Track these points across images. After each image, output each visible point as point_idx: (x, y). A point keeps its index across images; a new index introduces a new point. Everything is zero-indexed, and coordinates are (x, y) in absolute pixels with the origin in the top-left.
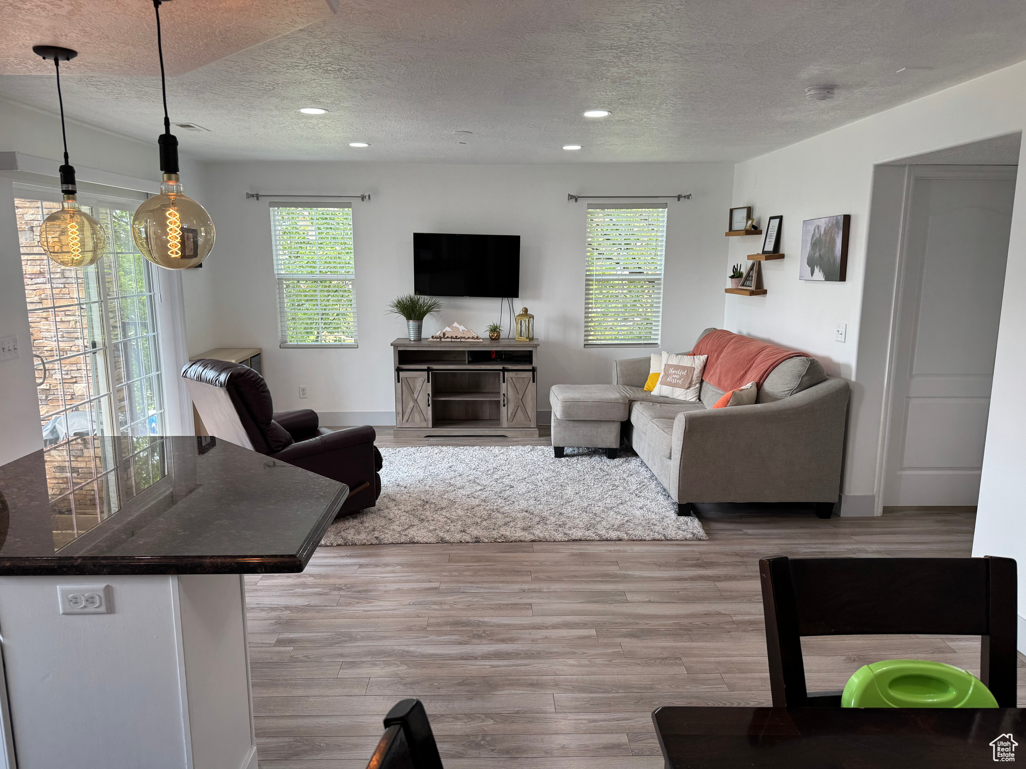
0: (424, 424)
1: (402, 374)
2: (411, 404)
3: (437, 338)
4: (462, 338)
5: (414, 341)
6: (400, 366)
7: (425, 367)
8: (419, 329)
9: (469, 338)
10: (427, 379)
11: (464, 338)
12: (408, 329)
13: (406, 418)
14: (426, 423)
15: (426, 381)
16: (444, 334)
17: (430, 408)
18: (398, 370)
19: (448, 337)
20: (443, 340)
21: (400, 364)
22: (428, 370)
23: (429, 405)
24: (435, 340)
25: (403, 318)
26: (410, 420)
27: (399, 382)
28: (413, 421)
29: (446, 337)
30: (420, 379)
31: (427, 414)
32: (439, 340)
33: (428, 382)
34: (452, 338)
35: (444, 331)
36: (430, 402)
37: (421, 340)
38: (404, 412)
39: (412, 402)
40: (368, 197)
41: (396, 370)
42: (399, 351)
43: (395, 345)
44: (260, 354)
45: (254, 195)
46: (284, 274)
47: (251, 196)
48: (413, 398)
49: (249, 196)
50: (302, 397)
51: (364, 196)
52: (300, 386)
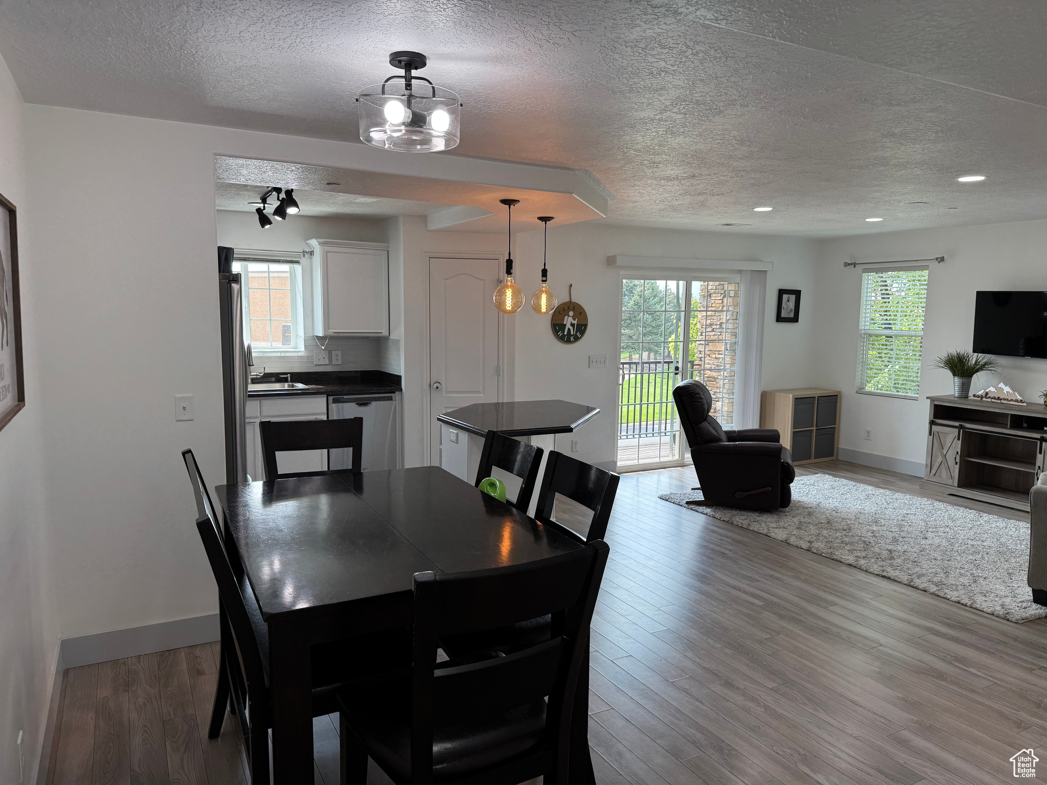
0: (950, 482)
1: (934, 428)
2: (940, 459)
3: (979, 397)
4: (1005, 399)
5: (958, 397)
6: (934, 420)
7: (957, 424)
8: (965, 388)
9: (1012, 400)
10: (957, 436)
11: (1008, 400)
12: (954, 383)
13: (933, 471)
14: (951, 481)
15: (957, 438)
16: (987, 394)
17: (958, 466)
18: (932, 423)
19: (990, 397)
20: (984, 399)
21: (934, 418)
22: (961, 427)
23: (956, 463)
24: (976, 398)
25: (949, 373)
26: (937, 474)
27: (930, 435)
28: (940, 476)
29: (988, 397)
30: (951, 435)
31: (954, 471)
32: (979, 399)
33: (959, 439)
34: (994, 398)
35: (987, 391)
36: (958, 460)
37: (968, 398)
38: (932, 465)
39: (940, 457)
40: (942, 259)
41: (930, 423)
42: (935, 405)
43: (932, 399)
44: (837, 395)
45: (852, 264)
46: (869, 329)
47: (849, 264)
48: (942, 453)
49: (847, 264)
50: (867, 438)
51: (937, 259)
52: (867, 428)
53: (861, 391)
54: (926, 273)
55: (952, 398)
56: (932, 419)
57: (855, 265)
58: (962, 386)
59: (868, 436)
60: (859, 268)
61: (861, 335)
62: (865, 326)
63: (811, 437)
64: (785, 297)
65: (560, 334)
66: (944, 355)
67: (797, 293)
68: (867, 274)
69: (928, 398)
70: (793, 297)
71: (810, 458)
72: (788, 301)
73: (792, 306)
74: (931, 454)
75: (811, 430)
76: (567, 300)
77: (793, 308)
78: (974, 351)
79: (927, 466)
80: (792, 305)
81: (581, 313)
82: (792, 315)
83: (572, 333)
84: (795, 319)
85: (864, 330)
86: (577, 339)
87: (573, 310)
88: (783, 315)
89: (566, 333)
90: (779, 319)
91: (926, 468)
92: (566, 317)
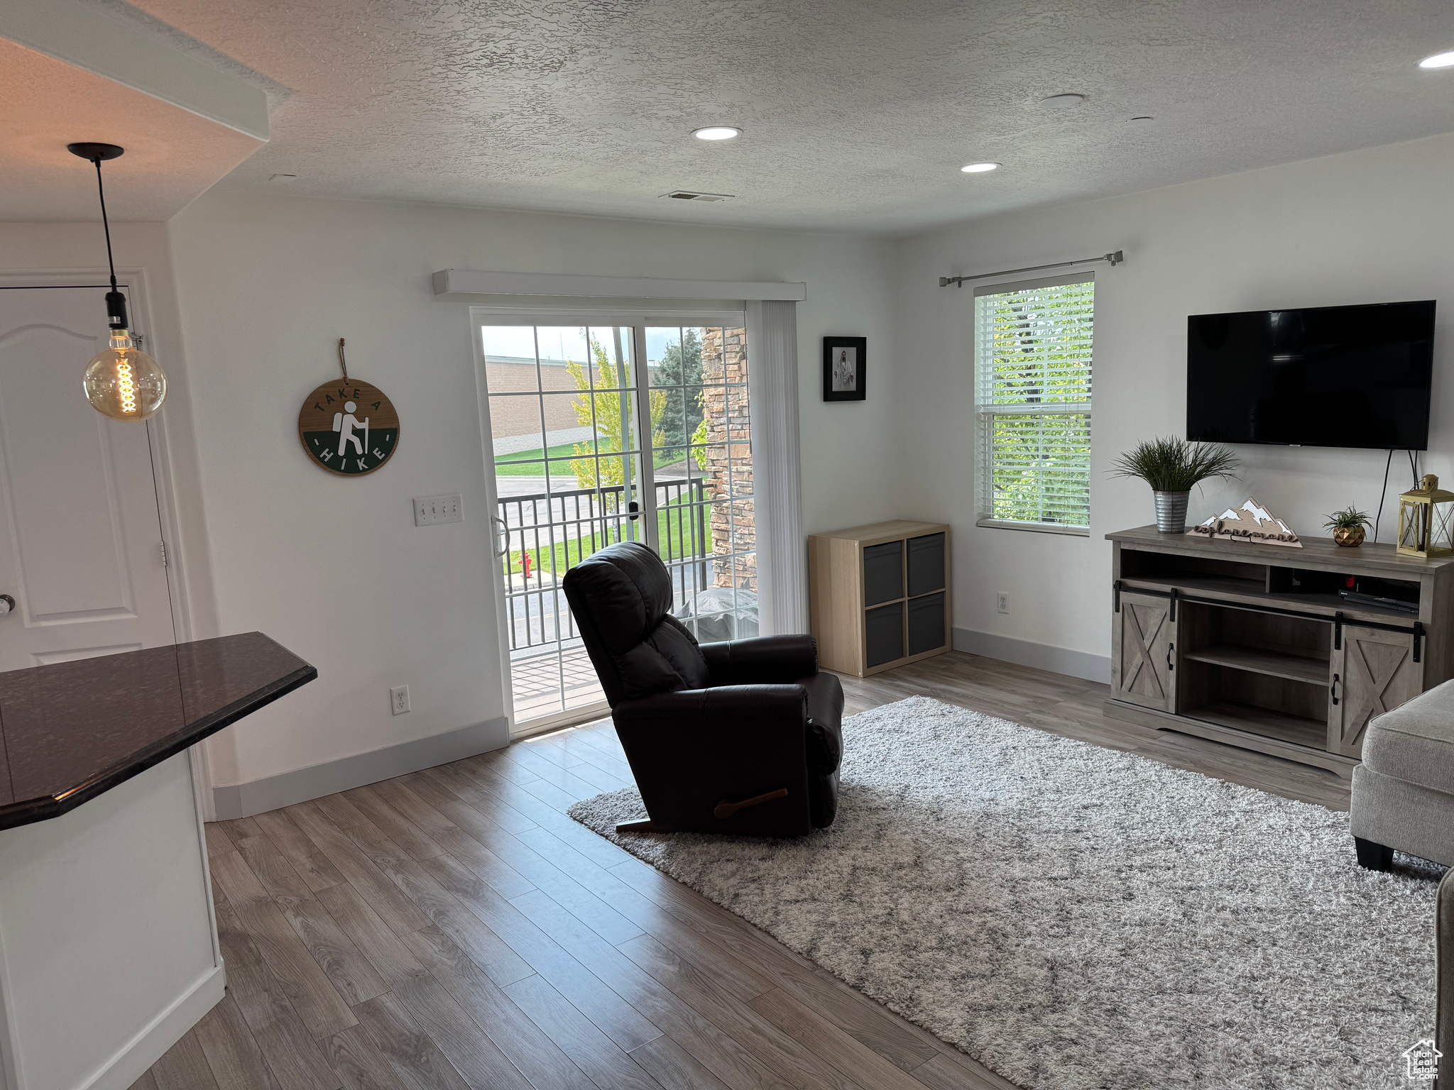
0: (1160, 704)
1: (1124, 596)
2: (1138, 659)
3: (1205, 531)
4: (1257, 535)
5: (1164, 532)
6: (1123, 580)
7: (1167, 588)
8: (1177, 512)
9: (1272, 537)
10: (1169, 613)
11: (1262, 536)
12: (1156, 504)
13: (1128, 682)
14: (1163, 701)
15: (1168, 617)
16: (1221, 524)
17: (1173, 673)
18: (1119, 587)
19: (1227, 532)
20: (1217, 536)
21: (1122, 576)
22: (1175, 595)
23: (1171, 667)
24: (1201, 535)
25: (1144, 485)
26: (1134, 689)
27: (1117, 610)
28: (1141, 693)
29: (1223, 530)
30: (1158, 611)
31: (1167, 683)
32: (1207, 535)
33: (1172, 620)
34: (1236, 533)
35: (1222, 518)
36: (1173, 661)
37: (1182, 532)
38: (1125, 669)
39: (1139, 654)
40: (1118, 257)
41: (1115, 587)
42: (1121, 549)
43: (1115, 538)
44: (943, 533)
45: (954, 280)
46: (993, 405)
47: (949, 281)
48: (1142, 646)
49: (945, 282)
50: (1001, 610)
51: (1109, 256)
52: (1000, 592)
53: (985, 522)
54: (1089, 287)
55: (1154, 536)
56: (1119, 579)
57: (959, 281)
58: (1172, 509)
59: (1003, 606)
60: (969, 286)
61: (978, 416)
62: (984, 398)
63: (901, 614)
64: (837, 352)
65: (327, 455)
66: (1133, 449)
67: (859, 344)
68: (982, 297)
69: (1107, 537)
70: (852, 352)
71: (902, 655)
72: (844, 359)
73: (851, 369)
74: (1121, 646)
75: (901, 602)
76: (338, 375)
77: (854, 374)
78: (1191, 437)
79: (1114, 671)
80: (851, 367)
81: (377, 405)
82: (853, 386)
83: (359, 451)
84: (859, 394)
85: (984, 406)
86: (374, 464)
87: (355, 397)
88: (835, 389)
89: (341, 452)
90: (830, 395)
91: (1113, 676)
92: (338, 416)
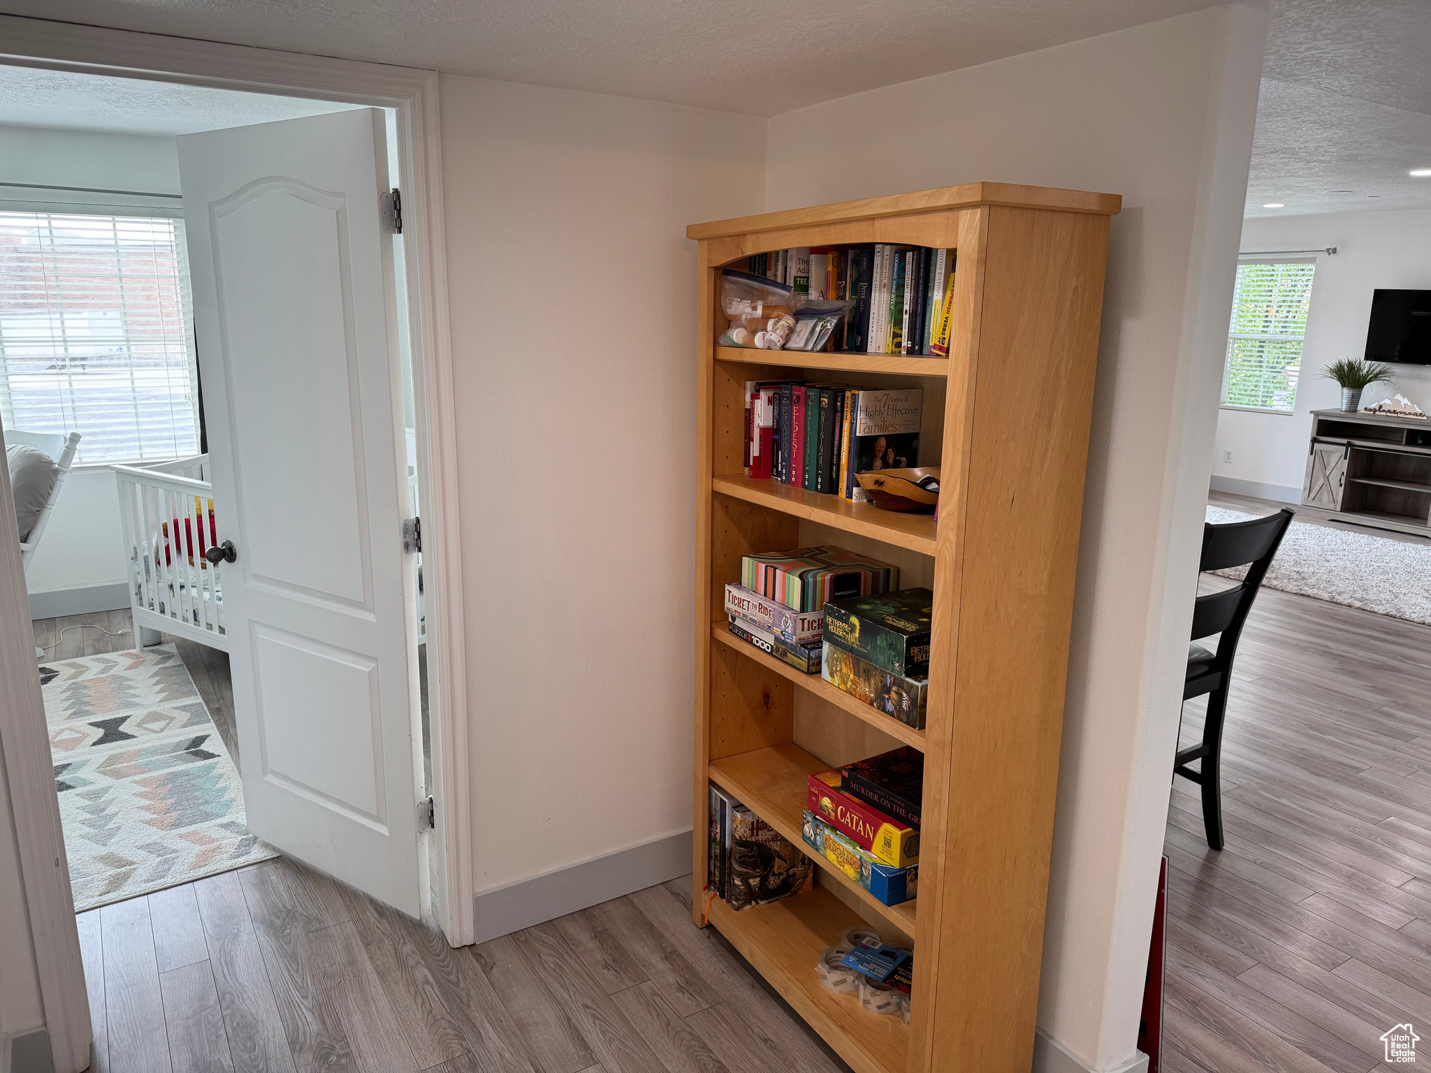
0: (1332, 506)
1: (1317, 446)
2: (1321, 481)
3: (1371, 410)
4: (1401, 413)
5: (1345, 411)
6: (1317, 437)
7: (1344, 441)
8: (1355, 400)
9: (1410, 414)
10: (1344, 455)
11: (1404, 413)
12: (1342, 395)
13: (1312, 495)
14: (1333, 504)
15: (1343, 457)
16: (1381, 407)
17: (1342, 489)
18: (1314, 441)
19: (1384, 411)
20: (1377, 413)
21: (1317, 435)
22: (1349, 445)
23: (1341, 485)
24: (1368, 412)
25: (1337, 384)
26: (1316, 498)
27: (1312, 454)
28: (1320, 500)
29: (1382, 410)
30: (1337, 454)
31: (1337, 494)
32: (1371, 412)
33: (1345, 459)
34: (1388, 411)
35: (1382, 403)
36: (1343, 482)
37: (1357, 411)
38: (1311, 489)
39: (1322, 479)
40: (1334, 251)
41: (1312, 441)
42: (1319, 420)
43: (1316, 414)
48: (1324, 474)
50: (1226, 460)
51: (1328, 250)
52: (1227, 449)
54: (1312, 266)
55: (1339, 412)
56: (1315, 436)
58: (1352, 398)
59: (1228, 458)
61: (1228, 339)
62: (1234, 328)
66: (1333, 363)
68: (1242, 266)
69: (1311, 412)
74: (1312, 476)
78: (1367, 358)
79: (1305, 489)
85: (1234, 333)
91: (1304, 492)
